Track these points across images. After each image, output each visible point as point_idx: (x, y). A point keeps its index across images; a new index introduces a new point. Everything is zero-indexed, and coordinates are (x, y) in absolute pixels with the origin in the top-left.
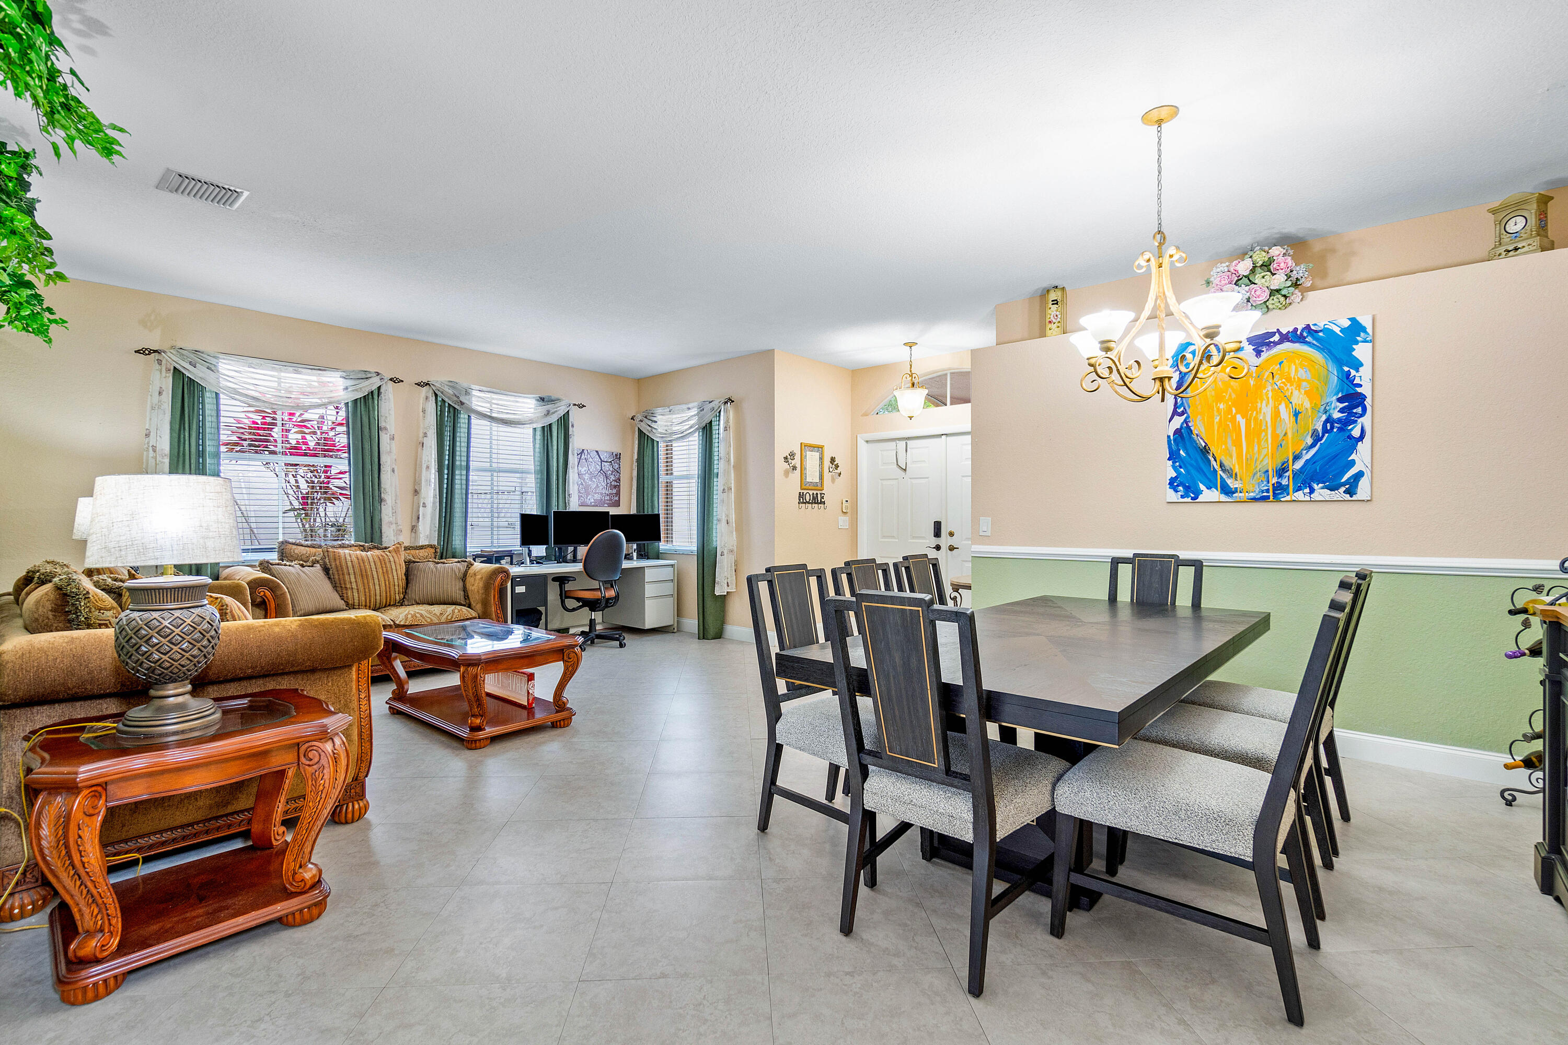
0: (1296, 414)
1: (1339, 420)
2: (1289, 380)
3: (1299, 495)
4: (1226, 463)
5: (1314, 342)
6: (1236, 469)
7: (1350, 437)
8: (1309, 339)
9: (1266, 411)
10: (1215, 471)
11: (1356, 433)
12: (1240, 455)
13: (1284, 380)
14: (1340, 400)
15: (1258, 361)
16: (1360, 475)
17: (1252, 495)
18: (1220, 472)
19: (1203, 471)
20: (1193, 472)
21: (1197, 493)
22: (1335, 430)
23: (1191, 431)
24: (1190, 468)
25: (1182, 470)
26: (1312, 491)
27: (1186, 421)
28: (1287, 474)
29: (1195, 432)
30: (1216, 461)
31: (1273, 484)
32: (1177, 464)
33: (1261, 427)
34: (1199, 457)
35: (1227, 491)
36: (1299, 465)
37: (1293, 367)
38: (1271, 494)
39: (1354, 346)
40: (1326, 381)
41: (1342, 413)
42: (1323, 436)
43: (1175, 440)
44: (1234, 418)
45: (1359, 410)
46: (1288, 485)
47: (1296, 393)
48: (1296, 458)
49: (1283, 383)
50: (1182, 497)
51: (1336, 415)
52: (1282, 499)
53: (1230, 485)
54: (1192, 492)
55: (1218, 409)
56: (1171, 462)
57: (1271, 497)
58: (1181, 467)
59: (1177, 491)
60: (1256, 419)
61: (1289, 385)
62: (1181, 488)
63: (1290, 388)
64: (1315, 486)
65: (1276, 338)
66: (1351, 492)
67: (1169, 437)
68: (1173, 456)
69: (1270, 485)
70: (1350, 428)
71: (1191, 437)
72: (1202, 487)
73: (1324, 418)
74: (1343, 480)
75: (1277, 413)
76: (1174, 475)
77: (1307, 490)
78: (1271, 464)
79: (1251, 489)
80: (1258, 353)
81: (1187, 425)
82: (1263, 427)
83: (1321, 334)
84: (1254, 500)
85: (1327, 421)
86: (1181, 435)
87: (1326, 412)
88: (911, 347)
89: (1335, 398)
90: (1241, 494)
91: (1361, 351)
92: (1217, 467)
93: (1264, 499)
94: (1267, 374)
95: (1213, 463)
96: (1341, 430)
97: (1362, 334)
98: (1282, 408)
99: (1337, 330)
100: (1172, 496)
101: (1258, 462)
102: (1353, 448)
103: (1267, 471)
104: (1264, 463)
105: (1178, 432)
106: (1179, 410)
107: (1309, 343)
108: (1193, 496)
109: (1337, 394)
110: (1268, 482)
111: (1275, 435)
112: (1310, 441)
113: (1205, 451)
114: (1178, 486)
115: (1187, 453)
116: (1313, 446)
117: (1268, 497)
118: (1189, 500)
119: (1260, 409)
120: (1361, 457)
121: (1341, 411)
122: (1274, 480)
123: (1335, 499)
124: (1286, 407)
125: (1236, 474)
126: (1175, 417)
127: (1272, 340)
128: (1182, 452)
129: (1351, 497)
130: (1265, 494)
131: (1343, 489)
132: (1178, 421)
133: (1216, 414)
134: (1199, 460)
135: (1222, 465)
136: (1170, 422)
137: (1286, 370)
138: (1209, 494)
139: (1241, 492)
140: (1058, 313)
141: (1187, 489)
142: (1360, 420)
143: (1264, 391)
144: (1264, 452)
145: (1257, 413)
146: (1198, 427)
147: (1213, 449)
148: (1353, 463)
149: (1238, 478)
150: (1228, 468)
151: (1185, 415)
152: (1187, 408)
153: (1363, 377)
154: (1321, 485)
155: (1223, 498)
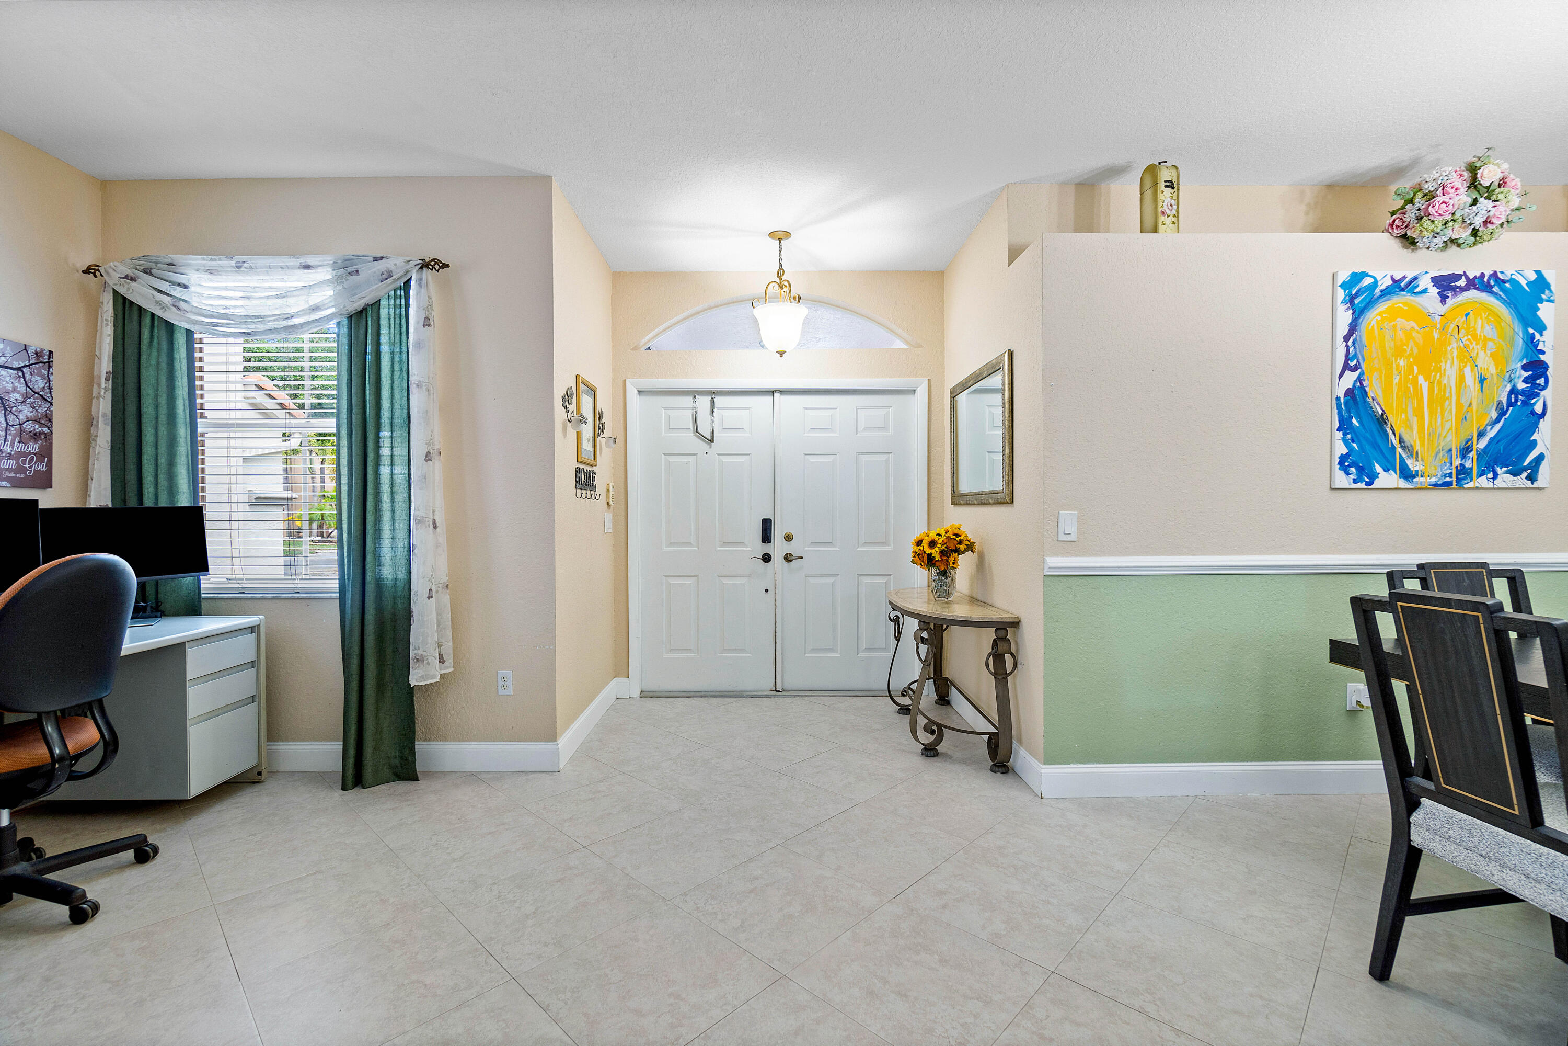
0: (1482, 380)
1: (1523, 392)
2: (1475, 336)
3: (1483, 481)
4: (1406, 438)
5: (1501, 294)
6: (1417, 447)
7: (1533, 413)
8: (1495, 289)
9: (1451, 373)
10: (1394, 448)
11: (1538, 409)
12: (1421, 427)
13: (1469, 337)
14: (1525, 368)
15: (1442, 309)
16: (1541, 458)
17: (1434, 479)
18: (1399, 450)
19: (1379, 446)
20: (1368, 447)
21: (1373, 477)
22: (1519, 403)
23: (1366, 393)
24: (1364, 442)
25: (1355, 445)
26: (1495, 476)
27: (1360, 379)
28: (1470, 455)
29: (1370, 394)
30: (1394, 434)
31: (1457, 467)
32: (1349, 436)
33: (1444, 393)
34: (1374, 428)
35: (1407, 474)
36: (1483, 444)
37: (1479, 322)
38: (1454, 479)
39: (1539, 305)
40: (1512, 343)
41: (1527, 383)
42: (1508, 409)
43: (1346, 403)
44: (1415, 382)
45: (1541, 381)
46: (1471, 469)
47: (1482, 353)
48: (1481, 435)
49: (1468, 340)
50: (1355, 481)
51: (1521, 386)
52: (1465, 486)
53: (1410, 466)
54: (1366, 476)
55: (1398, 365)
56: (1340, 434)
57: (1454, 483)
58: (1353, 441)
59: (1348, 474)
60: (1439, 382)
61: (1474, 343)
62: (1353, 470)
63: (1475, 348)
64: (1499, 470)
65: (1462, 282)
66: (1532, 478)
67: (1338, 399)
68: (1344, 426)
69: (1454, 467)
70: (1533, 401)
71: (1365, 401)
72: (1378, 468)
73: (1509, 387)
74: (1525, 464)
75: (1461, 378)
76: (1345, 451)
77: (1491, 475)
78: (1455, 443)
79: (1433, 472)
80: (1444, 299)
81: (1361, 384)
82: (1447, 395)
83: (1507, 285)
84: (1436, 486)
85: (1512, 391)
86: (1354, 398)
87: (1511, 381)
88: (780, 240)
89: (1520, 364)
90: (1422, 479)
91: (1545, 312)
92: (1396, 443)
93: (1447, 485)
94: (1452, 327)
95: (1391, 437)
96: (1525, 403)
97: (1547, 292)
98: (1467, 371)
99: (1523, 283)
100: (1342, 480)
101: (1441, 438)
102: (1534, 427)
103: (1450, 450)
104: (1448, 439)
105: (1349, 392)
106: (1352, 364)
107: (1496, 294)
108: (1367, 480)
109: (1522, 360)
110: (1451, 464)
111: (1459, 405)
112: (1494, 415)
113: (1382, 420)
114: (1349, 466)
115: (1360, 422)
116: (1497, 421)
117: (1450, 483)
118: (1362, 485)
119: (1445, 369)
120: (1544, 435)
121: (1526, 381)
122: (1457, 462)
123: (1517, 486)
124: (1472, 371)
125: (1417, 453)
126: (1347, 373)
127: (1458, 284)
128: (1354, 421)
129: (1532, 484)
130: (1448, 479)
131: (1525, 474)
132: (1350, 379)
133: (1395, 372)
134: (1376, 434)
135: (1401, 441)
136: (1340, 377)
137: (1472, 325)
138: (1387, 479)
139: (1422, 476)
140: (1173, 202)
141: (1361, 470)
142: (1543, 393)
143: (1449, 349)
144: (1448, 426)
145: (1441, 375)
146: (1374, 389)
147: (1392, 419)
148: (1534, 444)
149: (1420, 459)
150: (1408, 444)
151: (1359, 370)
152: (1361, 361)
153: (1546, 341)
154: (1504, 469)
155: (1403, 483)
